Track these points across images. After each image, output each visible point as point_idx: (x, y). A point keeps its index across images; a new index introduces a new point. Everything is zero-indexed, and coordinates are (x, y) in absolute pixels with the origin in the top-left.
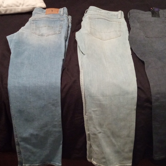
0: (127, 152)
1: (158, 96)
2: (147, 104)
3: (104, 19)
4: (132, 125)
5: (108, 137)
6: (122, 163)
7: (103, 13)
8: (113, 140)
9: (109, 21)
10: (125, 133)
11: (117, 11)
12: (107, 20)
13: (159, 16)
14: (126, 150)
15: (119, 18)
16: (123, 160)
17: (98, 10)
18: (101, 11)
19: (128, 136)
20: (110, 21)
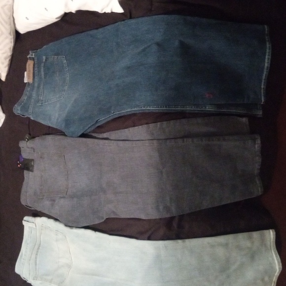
0: (253, 243)
1: (161, 207)
2: (175, 224)
3: (37, 254)
4: (208, 243)
5: (228, 277)
6: (269, 247)
7: (26, 252)
8: (233, 267)
9: (39, 246)
10: (221, 252)
11: (23, 226)
12: (38, 248)
13: (33, 160)
14: (248, 244)
15: (34, 227)
16: (265, 245)
17: (22, 260)
18: (24, 253)
19: (226, 245)
20: (40, 244)
